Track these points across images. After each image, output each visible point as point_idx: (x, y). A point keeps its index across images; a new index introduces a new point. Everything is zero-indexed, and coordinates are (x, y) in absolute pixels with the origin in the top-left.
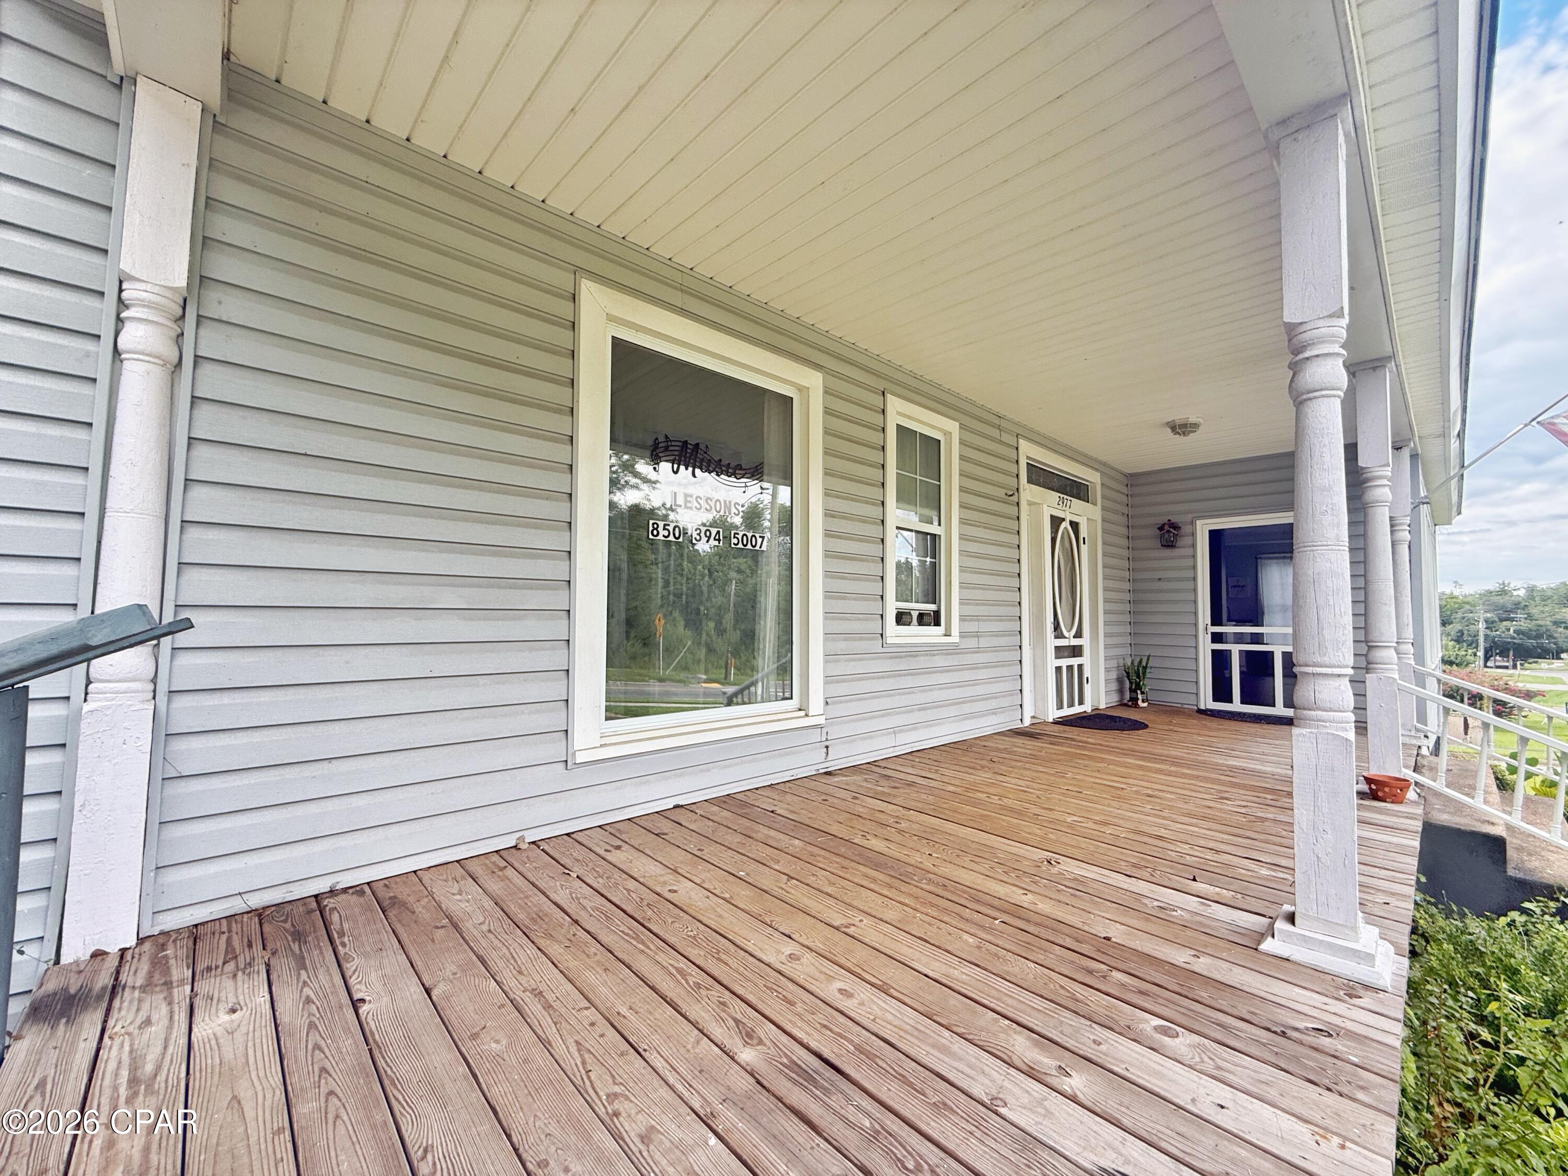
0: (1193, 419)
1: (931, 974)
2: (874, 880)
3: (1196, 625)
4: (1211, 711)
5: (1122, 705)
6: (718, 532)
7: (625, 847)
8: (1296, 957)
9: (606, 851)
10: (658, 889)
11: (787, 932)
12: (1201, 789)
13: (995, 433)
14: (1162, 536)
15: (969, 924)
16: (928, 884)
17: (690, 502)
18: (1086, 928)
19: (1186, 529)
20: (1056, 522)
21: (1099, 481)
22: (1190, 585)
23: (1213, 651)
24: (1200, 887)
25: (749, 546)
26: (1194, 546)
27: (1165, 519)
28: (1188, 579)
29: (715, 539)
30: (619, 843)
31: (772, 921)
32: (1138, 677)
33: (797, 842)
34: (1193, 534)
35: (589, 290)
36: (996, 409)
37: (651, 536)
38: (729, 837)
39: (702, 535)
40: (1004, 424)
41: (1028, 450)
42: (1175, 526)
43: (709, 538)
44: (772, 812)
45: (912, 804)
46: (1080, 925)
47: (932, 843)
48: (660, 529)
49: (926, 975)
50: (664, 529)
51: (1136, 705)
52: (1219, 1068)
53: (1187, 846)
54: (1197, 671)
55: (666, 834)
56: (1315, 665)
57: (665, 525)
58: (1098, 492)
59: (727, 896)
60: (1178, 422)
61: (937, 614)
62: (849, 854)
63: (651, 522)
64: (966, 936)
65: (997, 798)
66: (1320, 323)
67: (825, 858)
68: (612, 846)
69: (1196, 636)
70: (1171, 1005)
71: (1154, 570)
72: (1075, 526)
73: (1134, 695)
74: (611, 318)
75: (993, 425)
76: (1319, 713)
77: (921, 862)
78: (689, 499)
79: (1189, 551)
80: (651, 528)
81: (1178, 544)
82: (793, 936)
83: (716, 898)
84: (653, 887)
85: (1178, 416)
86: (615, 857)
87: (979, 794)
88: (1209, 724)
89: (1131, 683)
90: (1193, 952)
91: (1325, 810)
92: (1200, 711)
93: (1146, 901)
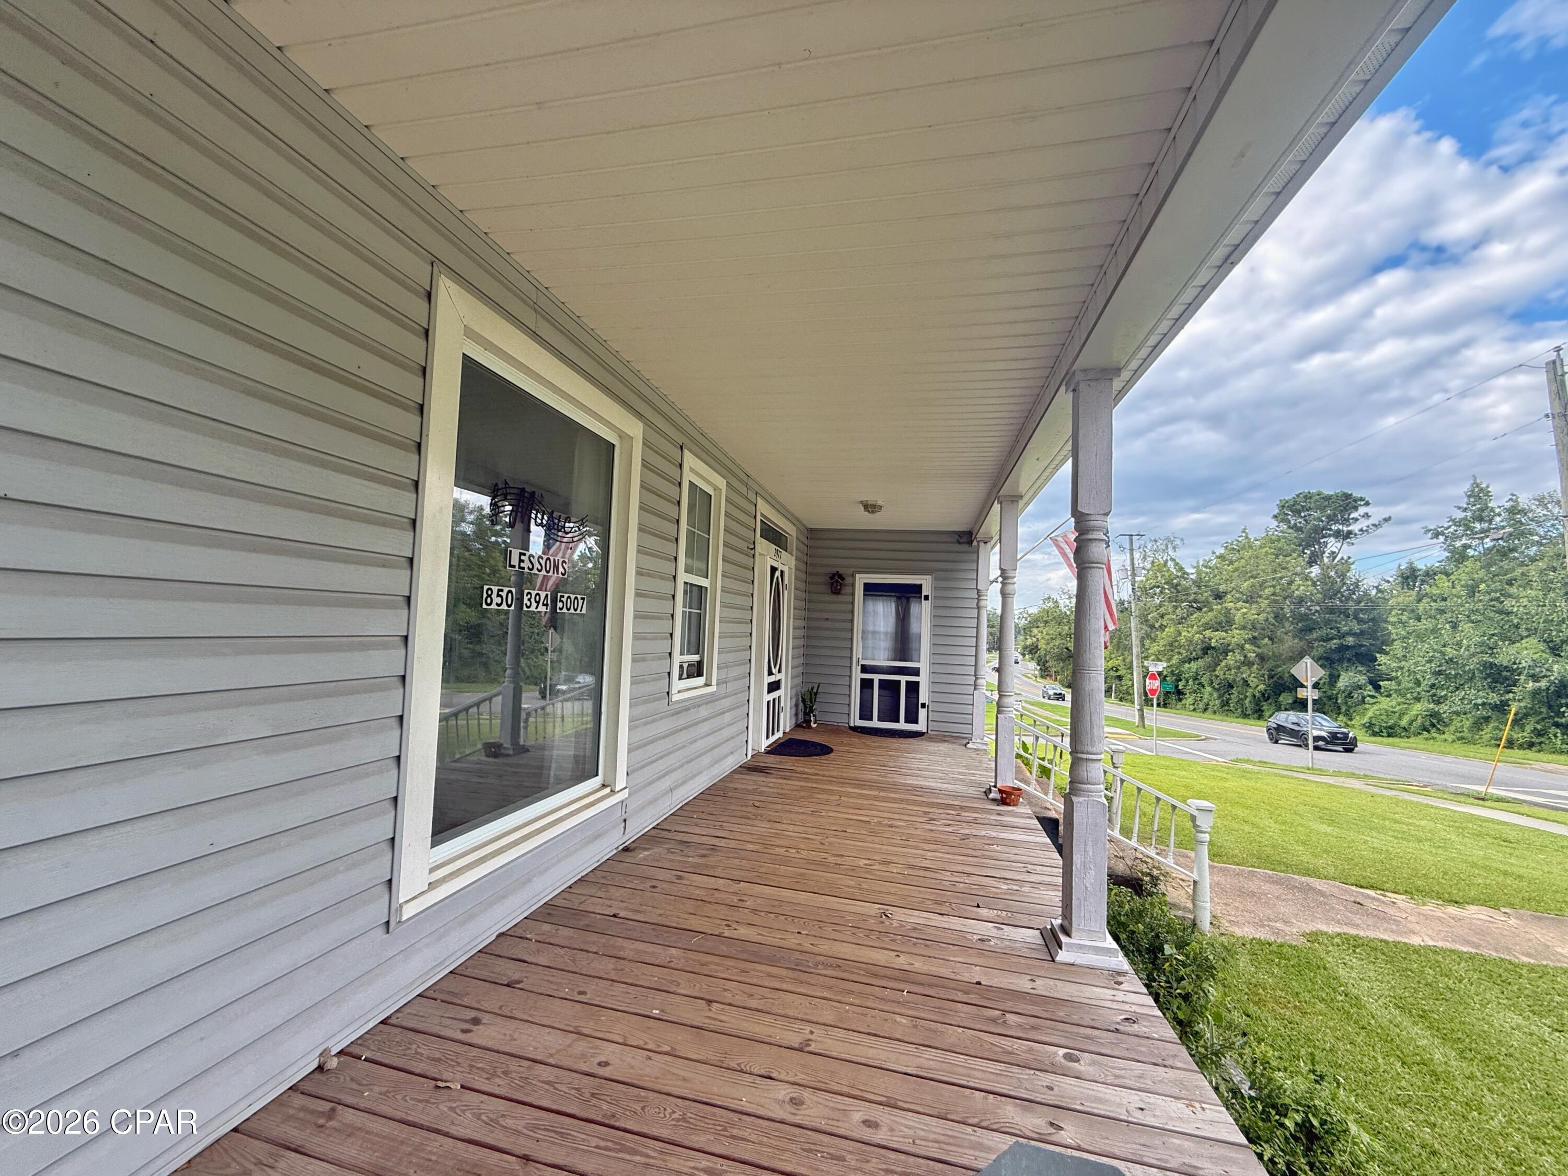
0: (880, 503)
1: (909, 1071)
2: (781, 979)
3: (851, 658)
4: (859, 727)
5: (798, 726)
6: (547, 595)
7: (486, 1018)
8: (1078, 962)
9: (465, 1031)
10: (585, 1068)
11: (763, 1072)
12: (911, 812)
13: (743, 490)
14: (832, 584)
15: (889, 1004)
16: (825, 969)
17: (523, 561)
18: (958, 977)
19: (848, 580)
20: (774, 569)
21: (795, 535)
22: (848, 625)
23: (862, 679)
24: (983, 912)
25: (572, 611)
26: (853, 594)
27: (835, 570)
28: (845, 621)
29: (544, 605)
30: (472, 1014)
31: (739, 1065)
32: (811, 702)
33: (673, 951)
34: (853, 585)
35: (447, 290)
36: (747, 470)
37: (484, 606)
38: (595, 964)
39: (533, 600)
40: (750, 482)
41: (763, 508)
42: (841, 577)
43: (538, 603)
44: (614, 916)
45: (737, 874)
46: (952, 976)
47: (790, 919)
48: (494, 596)
49: (905, 1074)
50: (498, 595)
51: (809, 727)
52: (1117, 1077)
53: (949, 874)
54: (850, 696)
55: (519, 982)
56: (1088, 753)
57: (499, 590)
58: (793, 543)
59: (667, 1049)
60: (870, 503)
61: (700, 664)
62: (733, 952)
63: (486, 587)
64: (898, 1018)
65: (794, 851)
66: (1098, 517)
67: (718, 965)
68: (466, 1021)
69: (851, 667)
70: (1055, 1032)
71: (821, 611)
72: (782, 572)
73: (807, 718)
74: (469, 333)
75: (741, 481)
76: (1089, 786)
77: (800, 944)
78: (523, 557)
79: (849, 598)
80: (485, 595)
81: (843, 591)
82: (774, 1075)
83: (659, 1056)
84: (575, 1067)
85: (871, 498)
86: (480, 1035)
87: (777, 849)
88: (868, 742)
89: (805, 707)
90: (1029, 977)
91: (1091, 854)
92: (851, 728)
93: (969, 936)
